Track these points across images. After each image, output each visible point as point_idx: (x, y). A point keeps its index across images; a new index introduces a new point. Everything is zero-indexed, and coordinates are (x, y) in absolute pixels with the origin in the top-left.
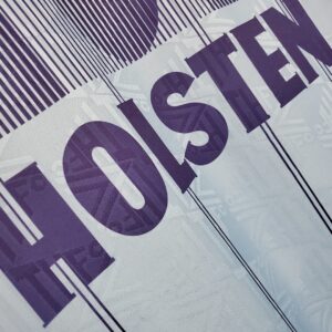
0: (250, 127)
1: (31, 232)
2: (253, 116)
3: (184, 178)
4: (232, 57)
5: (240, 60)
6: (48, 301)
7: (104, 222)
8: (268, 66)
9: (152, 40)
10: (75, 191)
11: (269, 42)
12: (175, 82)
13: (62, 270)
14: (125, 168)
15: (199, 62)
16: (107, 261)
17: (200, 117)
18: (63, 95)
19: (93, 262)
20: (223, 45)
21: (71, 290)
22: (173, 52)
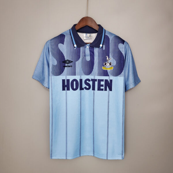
1: (66, 84)
2: (94, 89)
3: (81, 89)
4: (96, 82)
5: (96, 83)
6: (64, 89)
7: (71, 86)
8: (100, 85)
10: (71, 83)
11: (103, 83)
13: (66, 88)
14: (76, 84)
15: (92, 80)
16: (69, 90)
17: (89, 85)
18: (75, 75)
19: (68, 89)
20: (96, 80)
21: (66, 90)
22: (90, 77)
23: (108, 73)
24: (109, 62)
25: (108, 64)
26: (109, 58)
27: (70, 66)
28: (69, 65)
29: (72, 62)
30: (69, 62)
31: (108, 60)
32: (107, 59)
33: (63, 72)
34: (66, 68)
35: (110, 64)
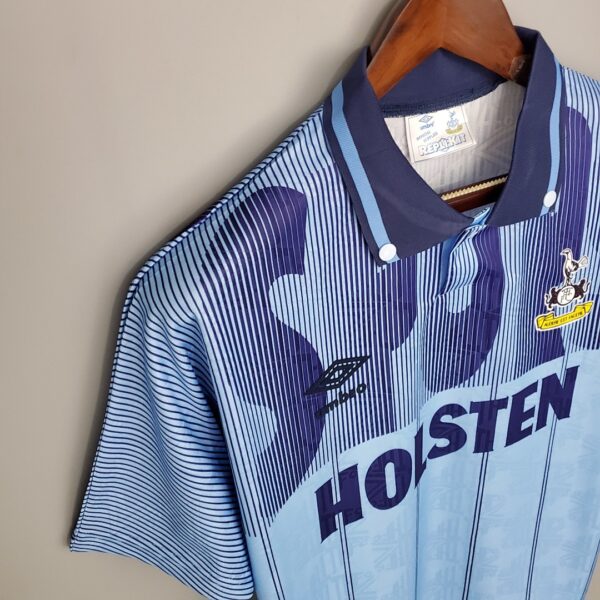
0: (477, 450)
1: (337, 499)
2: (484, 446)
3: (420, 472)
4: (501, 411)
7: (368, 494)
9: (461, 382)
10: (367, 482)
11: (532, 401)
12: (455, 410)
13: (339, 518)
14: (398, 475)
16: (360, 516)
17: (453, 432)
18: (393, 431)
19: (353, 516)
21: (338, 527)
23: (562, 341)
24: (572, 281)
25: (566, 295)
26: (577, 256)
27: (352, 394)
28: (346, 388)
29: (363, 359)
30: (345, 369)
31: (568, 274)
32: (568, 265)
33: (315, 447)
34: (329, 418)
35: (579, 291)
